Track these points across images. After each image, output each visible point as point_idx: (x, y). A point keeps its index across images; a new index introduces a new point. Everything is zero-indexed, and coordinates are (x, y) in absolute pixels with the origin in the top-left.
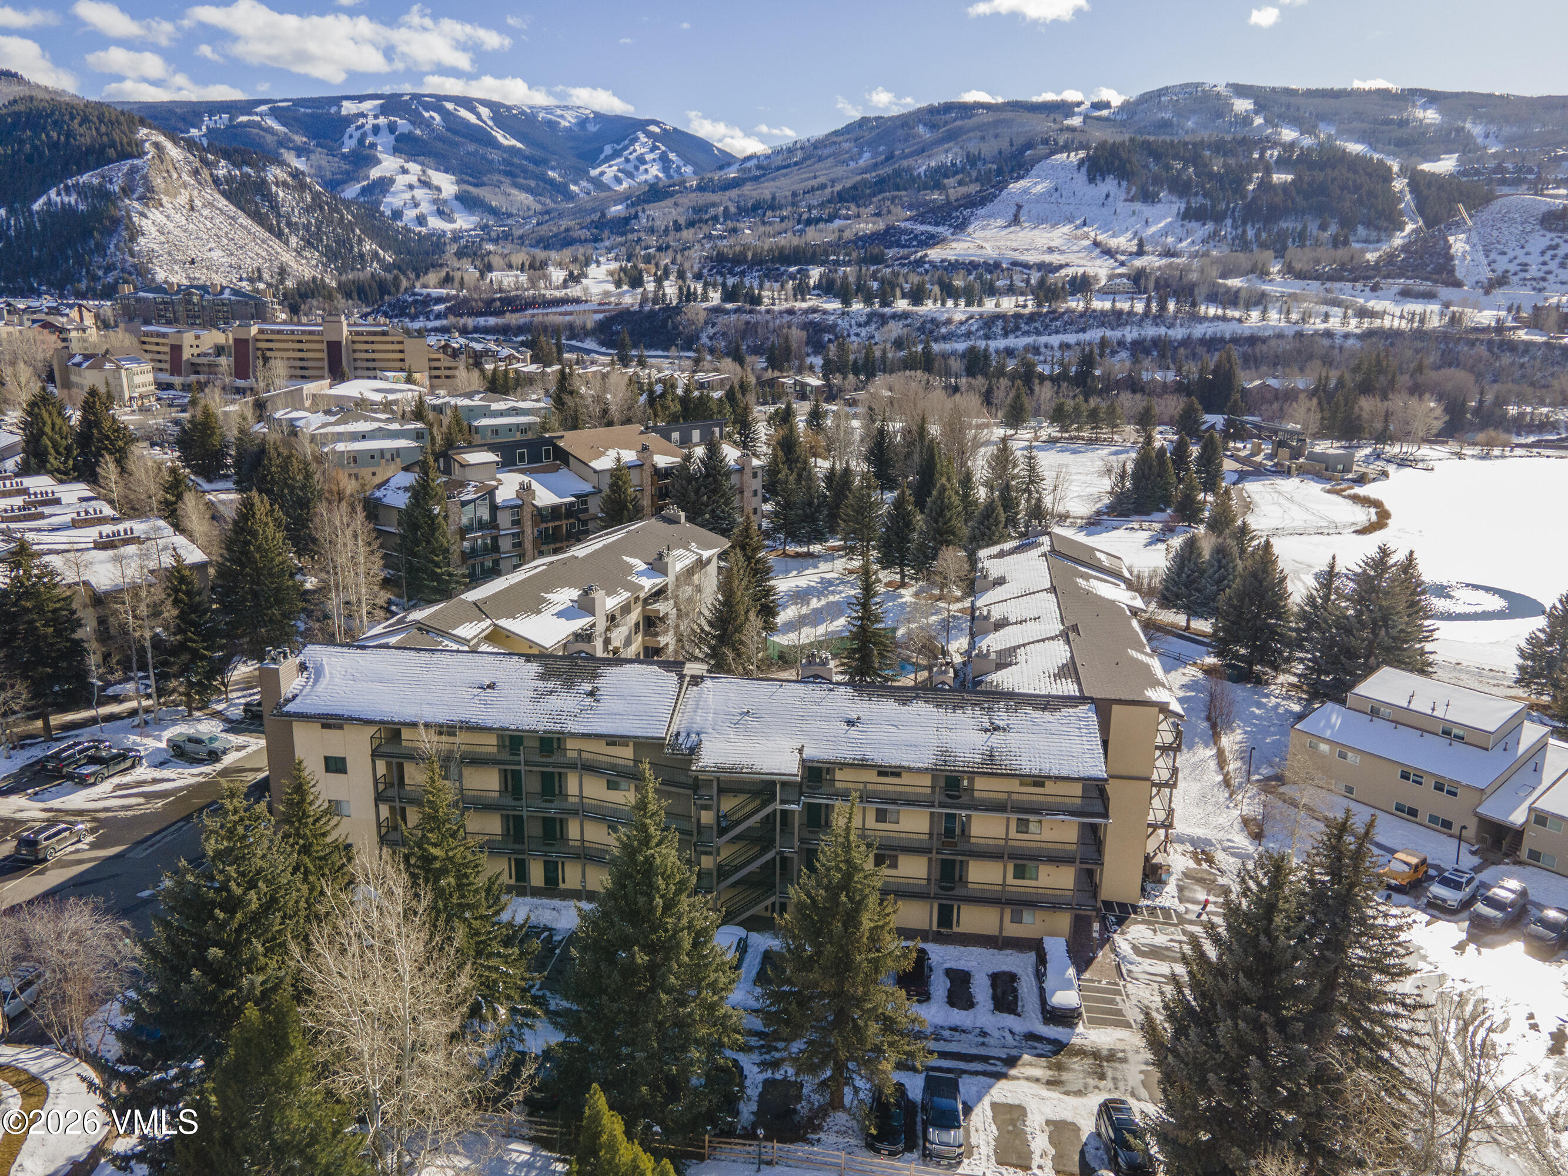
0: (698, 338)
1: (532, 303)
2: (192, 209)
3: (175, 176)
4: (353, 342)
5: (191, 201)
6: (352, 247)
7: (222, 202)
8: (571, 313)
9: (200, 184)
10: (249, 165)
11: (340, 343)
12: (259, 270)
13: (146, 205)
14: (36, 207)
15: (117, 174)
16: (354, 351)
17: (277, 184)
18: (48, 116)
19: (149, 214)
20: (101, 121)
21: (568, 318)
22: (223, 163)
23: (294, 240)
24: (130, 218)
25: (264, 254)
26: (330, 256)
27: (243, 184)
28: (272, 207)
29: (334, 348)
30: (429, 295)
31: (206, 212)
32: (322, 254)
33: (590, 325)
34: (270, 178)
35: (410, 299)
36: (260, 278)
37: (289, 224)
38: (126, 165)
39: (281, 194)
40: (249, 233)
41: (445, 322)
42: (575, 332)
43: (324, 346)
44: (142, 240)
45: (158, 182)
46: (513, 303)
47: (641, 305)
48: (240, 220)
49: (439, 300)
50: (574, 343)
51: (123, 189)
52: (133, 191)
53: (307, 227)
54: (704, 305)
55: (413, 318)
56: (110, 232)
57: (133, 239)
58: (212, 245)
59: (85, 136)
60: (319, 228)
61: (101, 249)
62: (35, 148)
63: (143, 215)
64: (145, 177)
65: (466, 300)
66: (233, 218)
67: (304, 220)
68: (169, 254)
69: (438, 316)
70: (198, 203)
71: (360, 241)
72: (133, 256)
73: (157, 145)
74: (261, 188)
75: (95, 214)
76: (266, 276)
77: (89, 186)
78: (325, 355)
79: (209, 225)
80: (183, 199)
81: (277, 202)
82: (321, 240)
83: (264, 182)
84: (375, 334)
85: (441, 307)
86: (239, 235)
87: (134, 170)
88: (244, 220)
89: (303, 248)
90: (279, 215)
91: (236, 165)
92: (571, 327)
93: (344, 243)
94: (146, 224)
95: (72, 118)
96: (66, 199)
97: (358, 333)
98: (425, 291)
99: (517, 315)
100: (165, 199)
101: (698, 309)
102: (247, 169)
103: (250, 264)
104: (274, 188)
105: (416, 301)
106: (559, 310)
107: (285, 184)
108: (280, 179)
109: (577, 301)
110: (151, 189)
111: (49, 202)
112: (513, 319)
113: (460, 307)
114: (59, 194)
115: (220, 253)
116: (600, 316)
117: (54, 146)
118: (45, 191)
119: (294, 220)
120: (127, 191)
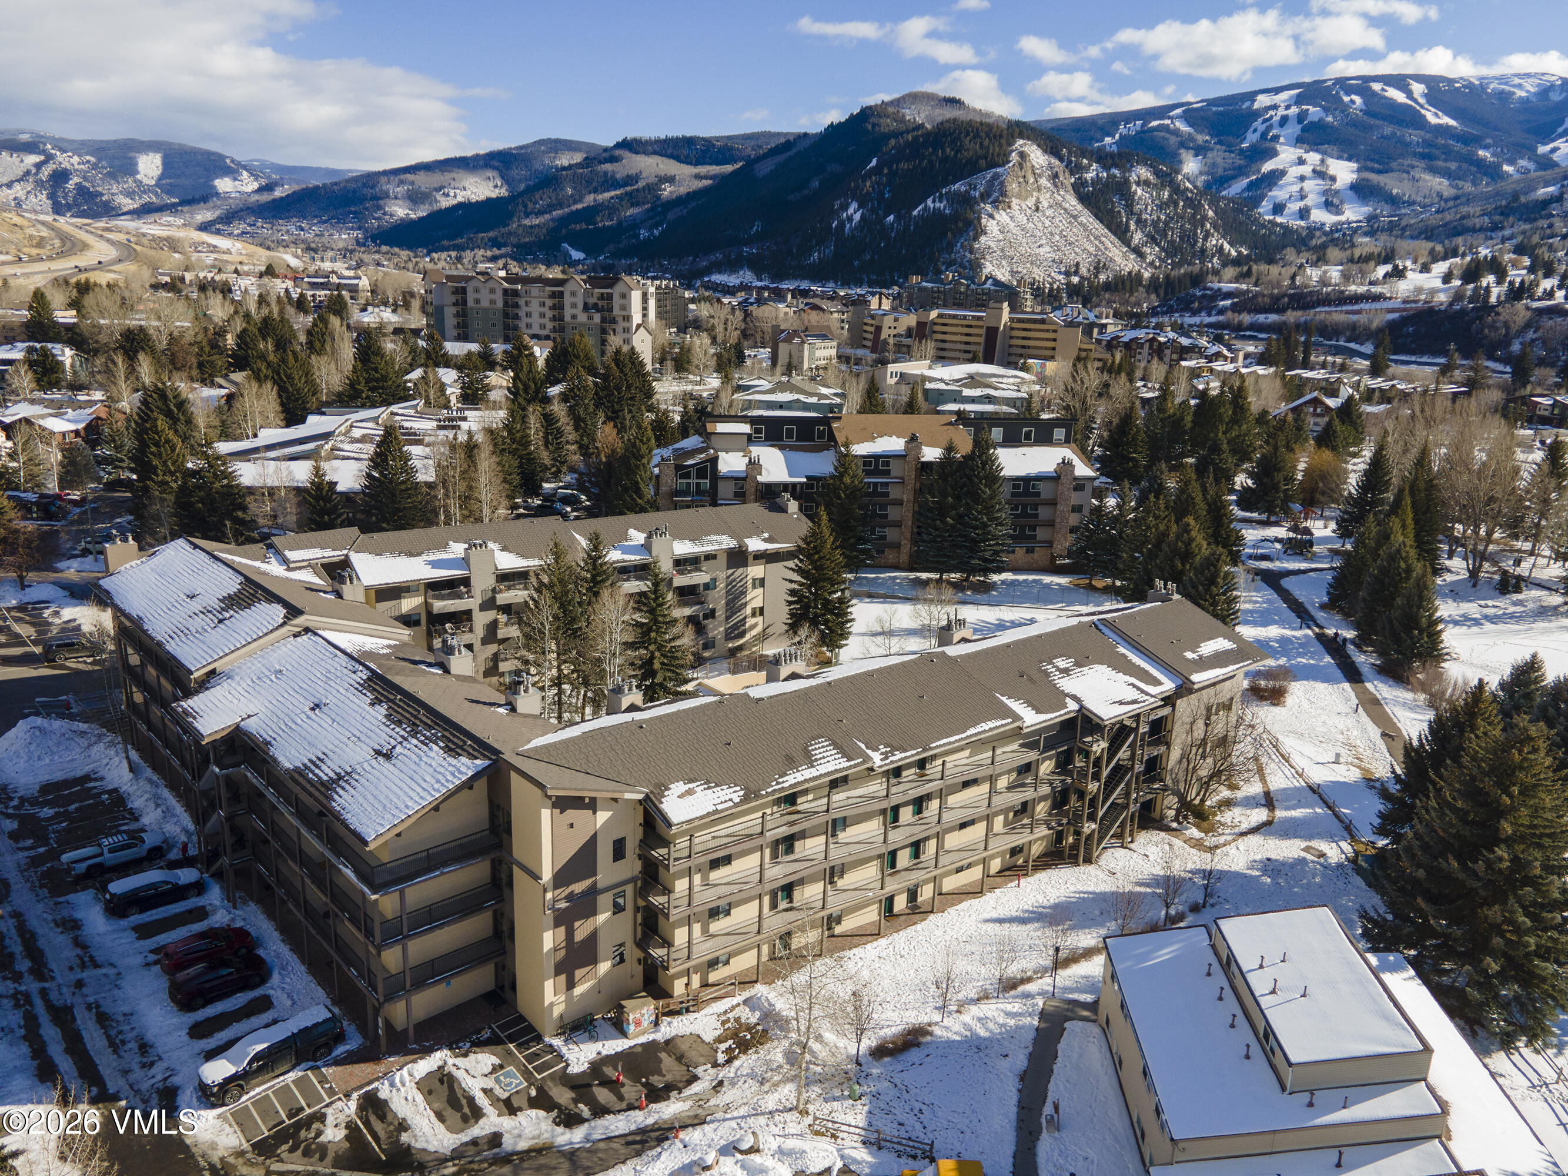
0: (1509, 344)
1: (1326, 301)
2: (1037, 209)
3: (1032, 180)
4: (1012, 329)
5: (1038, 201)
6: (1196, 242)
7: (1072, 202)
8: (1359, 312)
9: (1056, 186)
10: (1116, 166)
11: (998, 328)
12: (1077, 264)
13: (997, 208)
14: (915, 213)
15: (981, 181)
16: (1011, 337)
17: (1138, 184)
18: (951, 134)
19: (997, 216)
20: (988, 135)
21: (1354, 318)
22: (1095, 166)
23: (1138, 237)
24: (979, 219)
25: (1092, 250)
26: (1171, 251)
27: (1106, 185)
28: (1127, 206)
29: (992, 332)
30: (1219, 289)
31: (1049, 212)
32: (1162, 249)
33: (1374, 325)
34: (1134, 177)
35: (1199, 294)
36: (1076, 273)
37: (1139, 221)
38: (989, 175)
39: (1139, 192)
40: (1085, 230)
41: (1221, 318)
42: (1356, 333)
43: (983, 331)
44: (983, 239)
45: (1013, 187)
46: (1303, 300)
47: (1451, 304)
48: (1083, 219)
49: (1228, 295)
50: (1352, 345)
51: (982, 195)
52: (989, 196)
53: (1155, 223)
54: (1536, 305)
55: (1194, 313)
56: (959, 233)
57: (976, 238)
58: (1043, 242)
59: (971, 148)
60: (1166, 223)
61: (951, 247)
62: (930, 162)
63: (991, 216)
64: (1002, 183)
65: (1257, 295)
66: (1075, 217)
67: (1155, 217)
68: (1002, 250)
69: (1221, 312)
70: (1045, 204)
71: (1207, 236)
72: (971, 252)
73: (1022, 155)
74: (1122, 189)
75: (955, 217)
76: (1083, 271)
77: (957, 193)
78: (981, 340)
79: (1047, 223)
80: (1031, 202)
81: (1133, 200)
82: (1166, 235)
83: (1126, 182)
84: (1035, 321)
85: (1228, 302)
86: (1074, 233)
87: (996, 177)
88: (1087, 217)
89: (1145, 244)
90: (1131, 212)
91: (1106, 168)
92: (1353, 327)
93: (1189, 238)
94: (991, 226)
95: (968, 134)
96: (938, 205)
97: (1020, 320)
98: (1216, 286)
99: (1300, 313)
100: (1015, 202)
101: (1521, 310)
102: (1116, 172)
103: (1071, 258)
104: (1134, 187)
105: (1204, 296)
106: (1356, 307)
107: (1147, 183)
108: (1143, 178)
109: (1377, 298)
110: (1003, 193)
111: (926, 208)
112: (1292, 316)
113: (1245, 303)
114: (934, 201)
115: (1047, 249)
116: (1395, 315)
117: (945, 159)
118: (924, 200)
119: (1144, 217)
120: (984, 197)
